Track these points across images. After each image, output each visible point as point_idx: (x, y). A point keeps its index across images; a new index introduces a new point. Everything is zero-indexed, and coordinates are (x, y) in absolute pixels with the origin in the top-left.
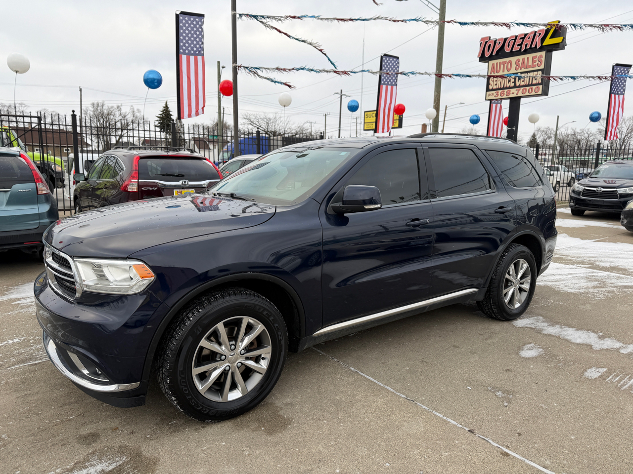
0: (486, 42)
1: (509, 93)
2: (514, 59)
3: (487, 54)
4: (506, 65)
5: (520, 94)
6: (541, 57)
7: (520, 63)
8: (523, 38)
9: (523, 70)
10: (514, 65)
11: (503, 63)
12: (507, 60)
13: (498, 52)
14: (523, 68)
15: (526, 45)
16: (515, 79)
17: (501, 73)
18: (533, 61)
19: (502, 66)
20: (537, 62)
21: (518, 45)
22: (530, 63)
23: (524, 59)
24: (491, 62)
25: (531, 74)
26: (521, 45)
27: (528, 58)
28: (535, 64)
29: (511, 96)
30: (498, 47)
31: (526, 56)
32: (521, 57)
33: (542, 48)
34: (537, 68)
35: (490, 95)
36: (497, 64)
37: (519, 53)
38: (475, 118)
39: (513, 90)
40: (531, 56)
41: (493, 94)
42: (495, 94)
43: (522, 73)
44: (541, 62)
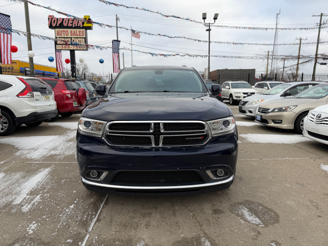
0: (52, 18)
1: (69, 47)
2: (69, 30)
3: (54, 25)
4: (65, 32)
5: (75, 48)
6: (83, 31)
7: (73, 33)
8: (73, 21)
9: (75, 36)
10: (70, 33)
11: (64, 31)
12: (66, 30)
13: (60, 25)
14: (74, 36)
15: (75, 24)
16: (71, 40)
17: (63, 36)
18: (80, 33)
19: (63, 33)
20: (82, 34)
21: (71, 23)
22: (78, 34)
23: (74, 31)
24: (57, 30)
25: (79, 39)
26: (72, 23)
27: (76, 31)
28: (80, 34)
29: (71, 49)
30: (59, 22)
31: (75, 30)
32: (73, 30)
33: (83, 28)
34: (82, 37)
35: (58, 47)
36: (60, 31)
37: (71, 27)
38: (52, 58)
39: (70, 46)
40: (78, 30)
41: (60, 47)
42: (61, 47)
43: (74, 38)
44: (84, 34)
